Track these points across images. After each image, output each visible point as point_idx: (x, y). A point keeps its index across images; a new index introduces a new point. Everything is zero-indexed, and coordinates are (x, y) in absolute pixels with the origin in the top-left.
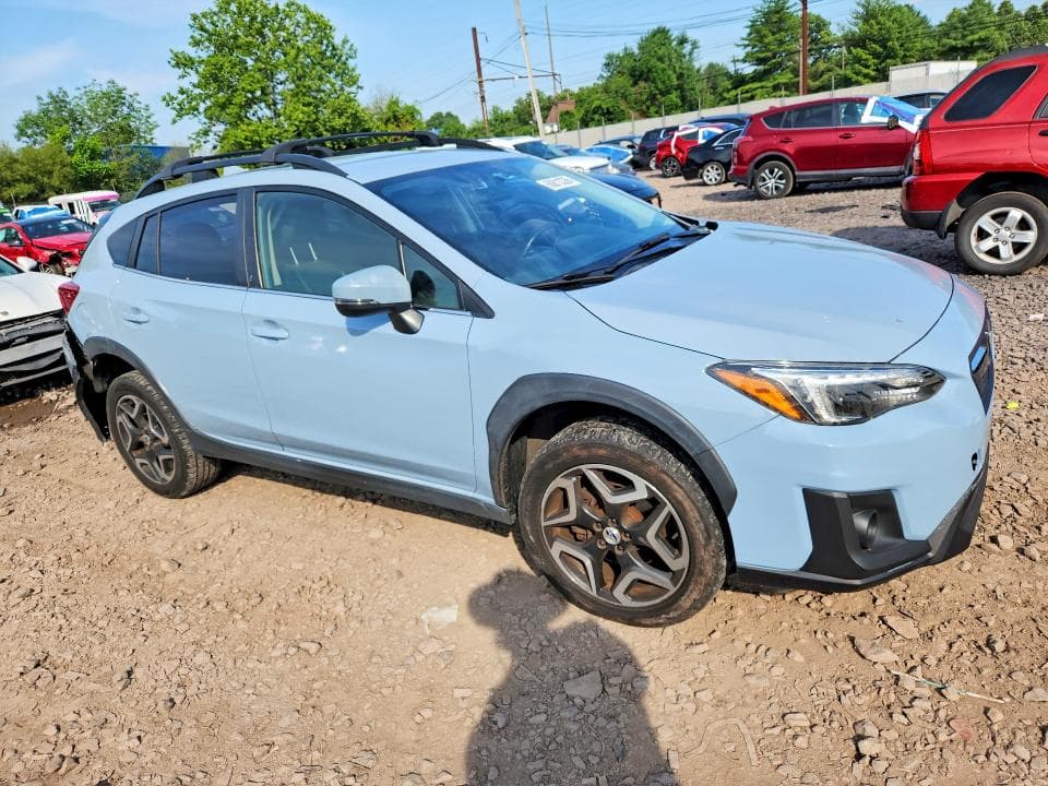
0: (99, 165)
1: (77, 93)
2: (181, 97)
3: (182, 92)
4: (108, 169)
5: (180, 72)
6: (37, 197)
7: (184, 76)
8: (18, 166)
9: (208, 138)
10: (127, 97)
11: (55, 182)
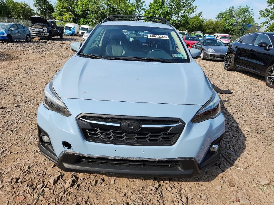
0: (231, 27)
1: (237, 8)
2: (265, 11)
3: (266, 10)
4: (233, 29)
5: (268, 4)
6: (212, 33)
7: (269, 6)
8: (212, 25)
9: (267, 24)
10: (249, 10)
11: (218, 30)
